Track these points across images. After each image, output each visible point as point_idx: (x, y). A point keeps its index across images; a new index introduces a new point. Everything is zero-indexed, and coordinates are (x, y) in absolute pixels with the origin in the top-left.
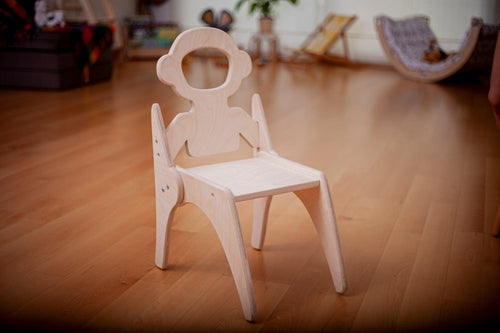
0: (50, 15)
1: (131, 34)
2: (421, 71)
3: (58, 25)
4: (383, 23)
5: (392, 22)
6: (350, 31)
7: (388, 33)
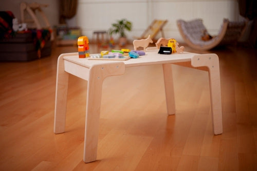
0: (20, 25)
1: (57, 34)
2: (200, 45)
3: (24, 30)
4: (181, 23)
5: (185, 23)
6: (165, 28)
7: (183, 28)
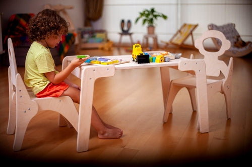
1: (82, 37)
2: (233, 52)
